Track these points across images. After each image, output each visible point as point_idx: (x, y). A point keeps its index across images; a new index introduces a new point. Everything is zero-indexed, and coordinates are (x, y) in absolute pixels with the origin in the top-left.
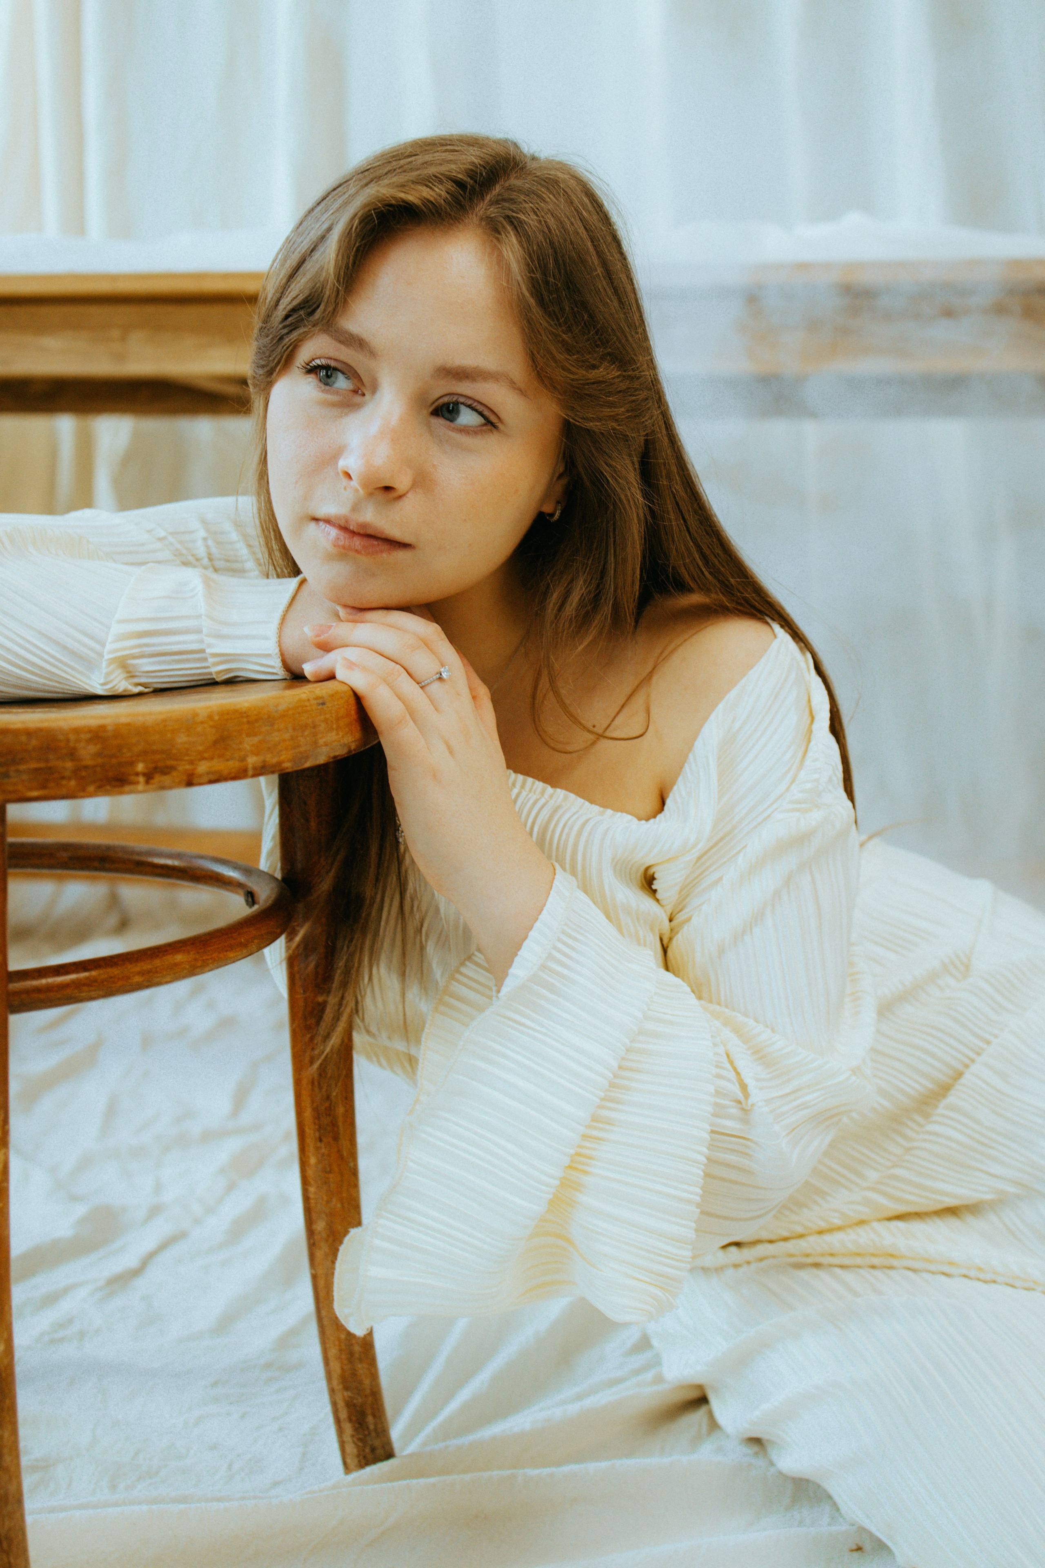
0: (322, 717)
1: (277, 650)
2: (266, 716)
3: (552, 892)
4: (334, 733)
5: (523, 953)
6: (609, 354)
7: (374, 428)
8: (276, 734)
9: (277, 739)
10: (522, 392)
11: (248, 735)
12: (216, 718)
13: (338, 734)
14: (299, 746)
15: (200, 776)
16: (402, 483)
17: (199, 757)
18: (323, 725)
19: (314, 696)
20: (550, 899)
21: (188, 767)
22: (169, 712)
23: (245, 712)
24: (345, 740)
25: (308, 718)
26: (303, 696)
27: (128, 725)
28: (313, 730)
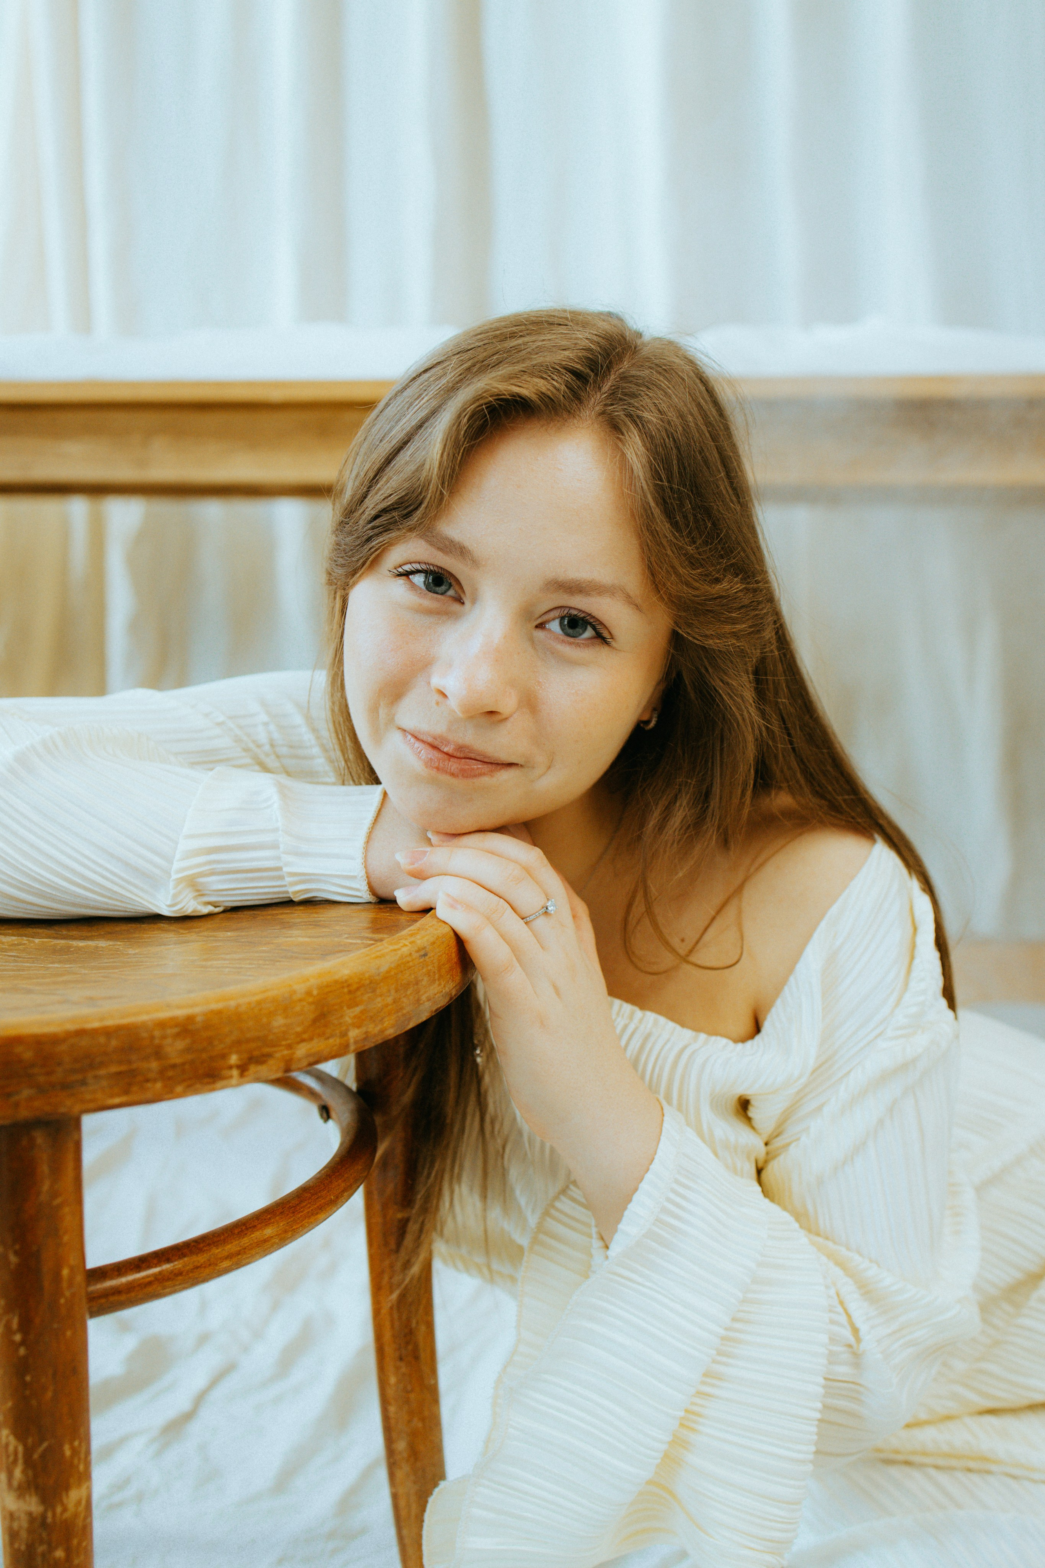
1: (363, 873)
2: (368, 982)
3: (662, 1138)
4: (436, 985)
5: (633, 1207)
6: (732, 565)
7: (476, 644)
8: (379, 999)
9: (379, 1005)
10: (638, 607)
11: (349, 1007)
12: (315, 992)
13: (440, 985)
14: (402, 1008)
15: (299, 1060)
16: (508, 704)
17: (298, 1039)
18: (426, 979)
19: (416, 948)
20: (661, 1145)
21: (286, 1052)
22: (264, 992)
23: (346, 981)
24: (447, 989)
25: (410, 975)
26: (405, 950)
27: (219, 1012)
28: (416, 987)
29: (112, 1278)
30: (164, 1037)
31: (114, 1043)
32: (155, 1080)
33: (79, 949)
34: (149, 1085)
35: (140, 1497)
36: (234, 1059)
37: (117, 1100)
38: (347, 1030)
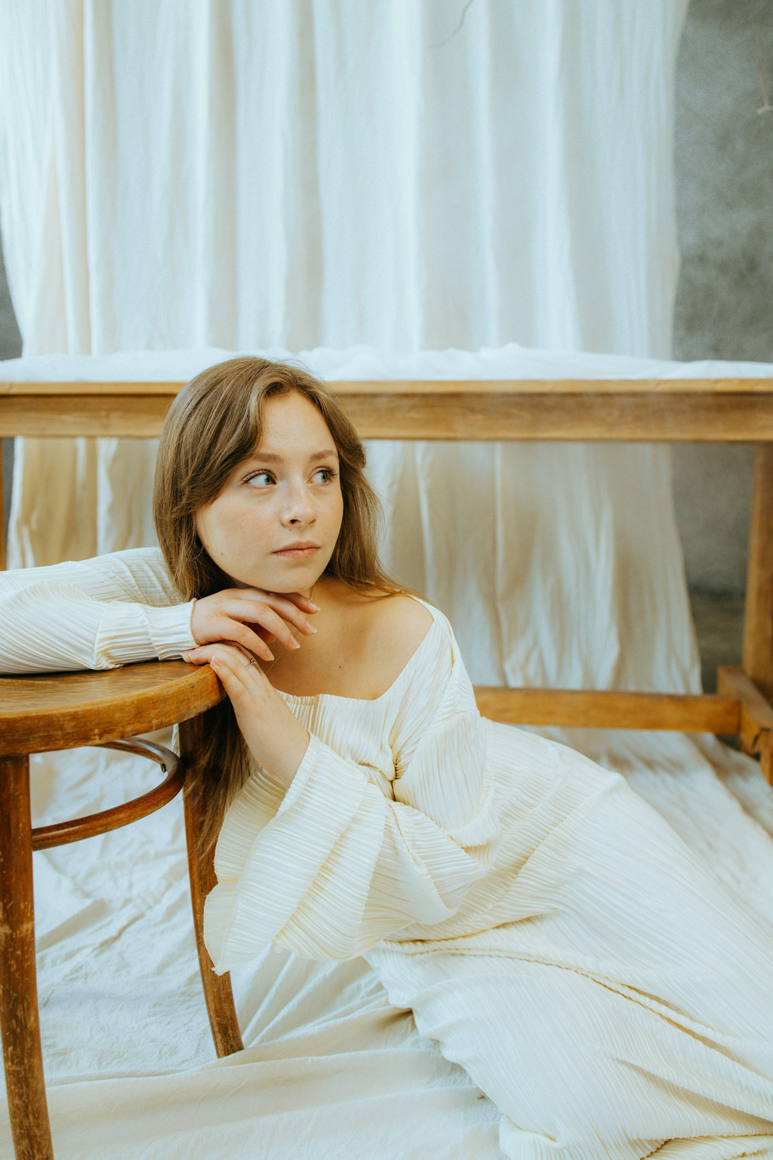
2: (162, 698)
8: (168, 707)
9: (168, 709)
11: (152, 710)
12: (136, 702)
13: (201, 701)
14: (180, 711)
15: (128, 733)
18: (193, 698)
19: (188, 684)
21: (121, 729)
22: (111, 702)
23: (151, 698)
24: (206, 703)
25: (185, 695)
26: (182, 685)
27: (90, 710)
28: (188, 702)
29: (44, 834)
30: (64, 721)
31: (41, 723)
32: (60, 740)
33: (38, 685)
34: (58, 742)
35: (86, 976)
36: (96, 731)
37: (43, 748)
38: (152, 720)
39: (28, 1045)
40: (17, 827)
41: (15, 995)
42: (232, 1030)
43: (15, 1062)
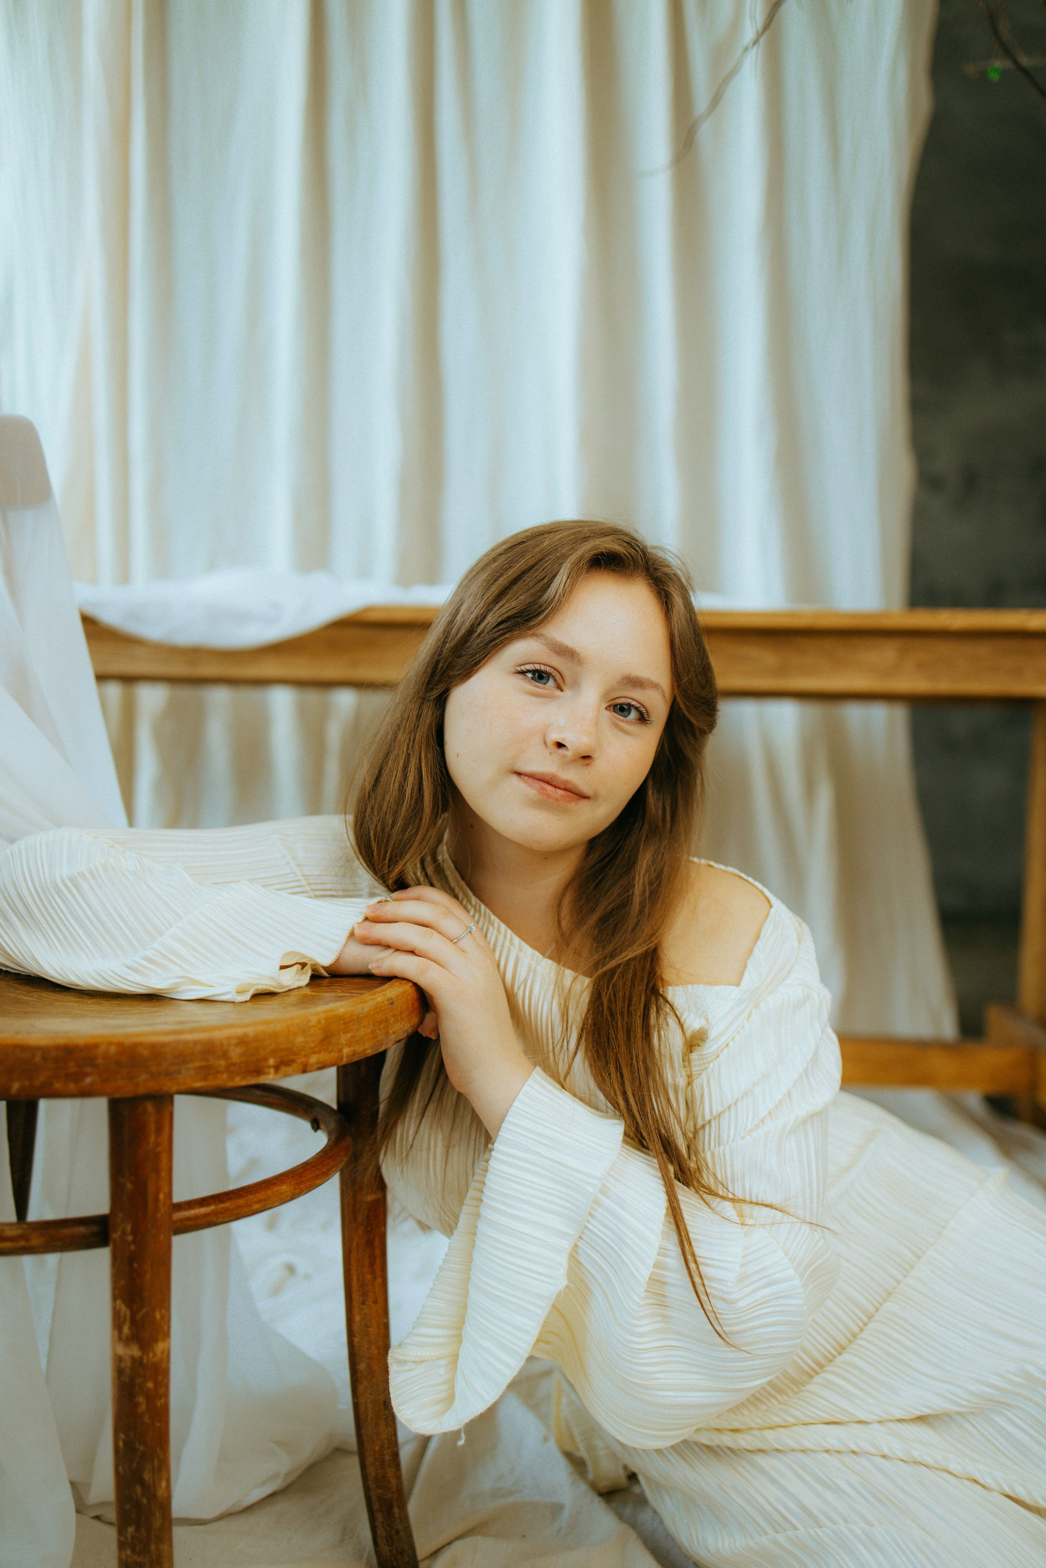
0: (392, 1013)
2: (356, 1018)
4: (399, 1024)
8: (363, 1030)
9: (363, 1033)
11: (344, 1033)
13: (401, 1024)
14: (376, 1037)
17: (312, 1052)
18: (392, 1019)
19: (387, 998)
21: (303, 1060)
23: (342, 1016)
24: (406, 1028)
25: (383, 1015)
26: (380, 999)
27: (262, 1033)
28: (386, 1024)
29: (185, 1210)
30: (229, 1047)
31: (198, 1050)
32: (222, 1074)
34: (218, 1076)
36: (271, 1062)
38: (342, 1048)
39: (157, 1522)
40: (157, 1199)
41: (142, 1448)
42: (399, 1507)
43: (137, 1550)
